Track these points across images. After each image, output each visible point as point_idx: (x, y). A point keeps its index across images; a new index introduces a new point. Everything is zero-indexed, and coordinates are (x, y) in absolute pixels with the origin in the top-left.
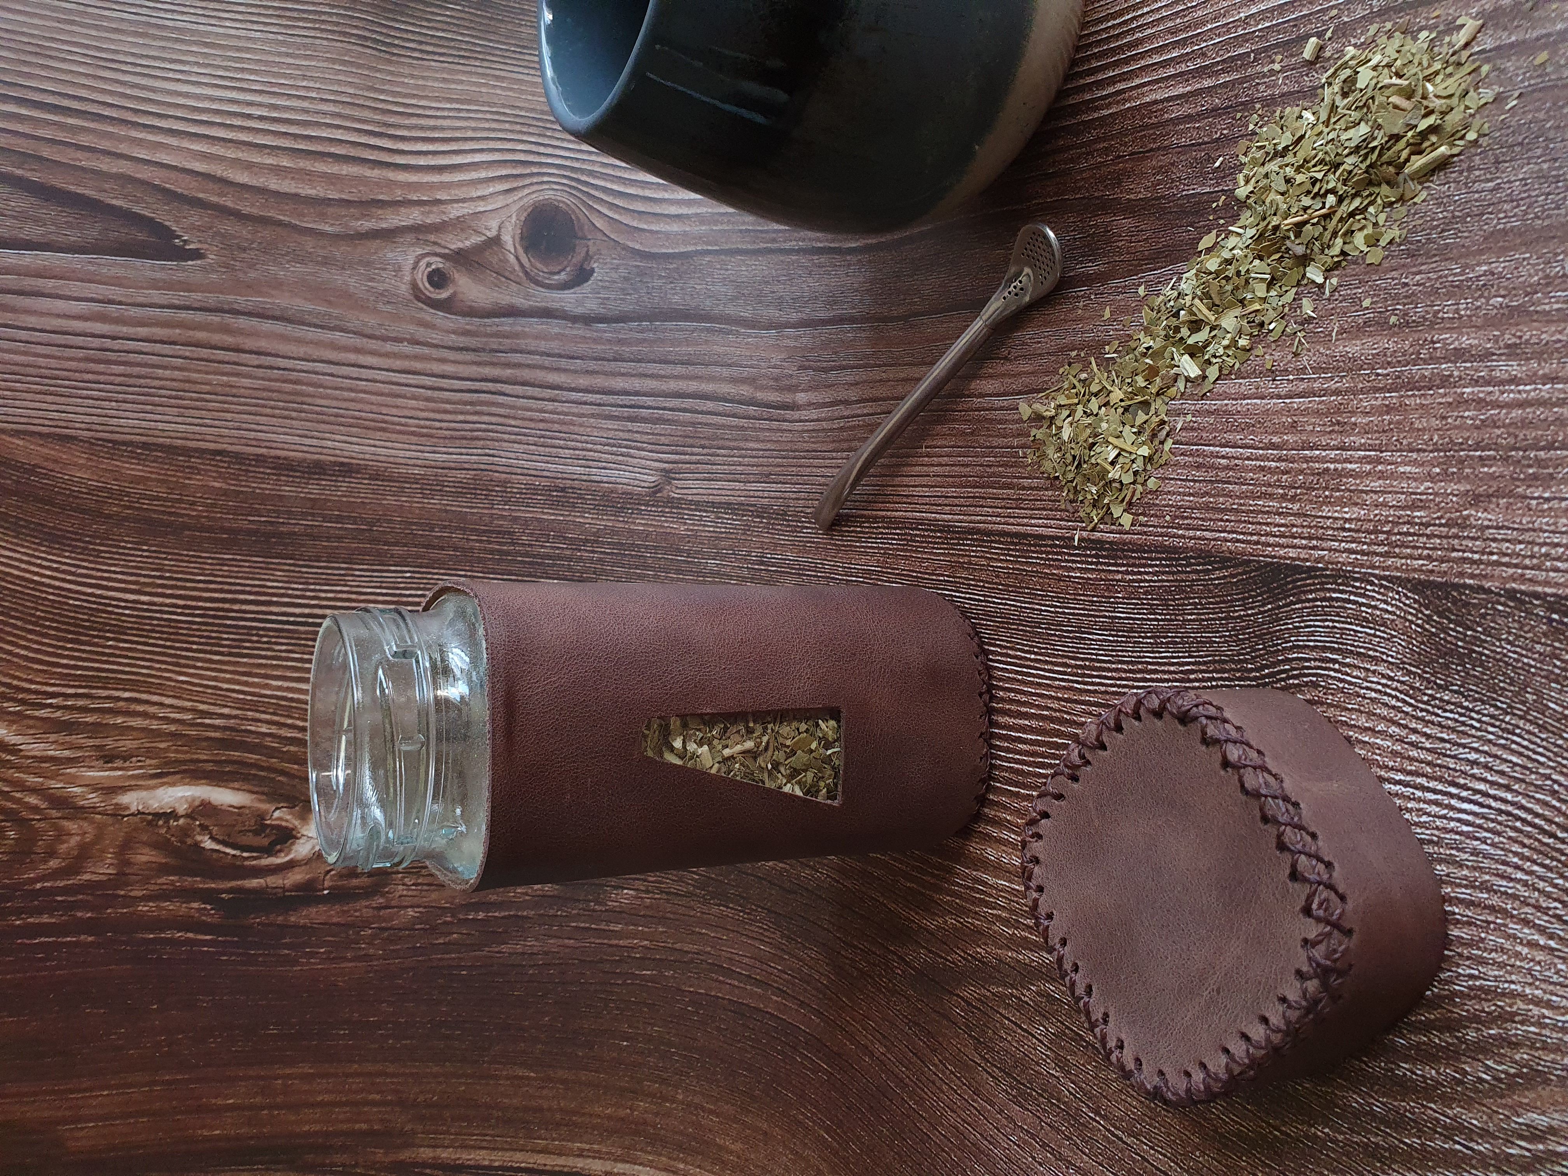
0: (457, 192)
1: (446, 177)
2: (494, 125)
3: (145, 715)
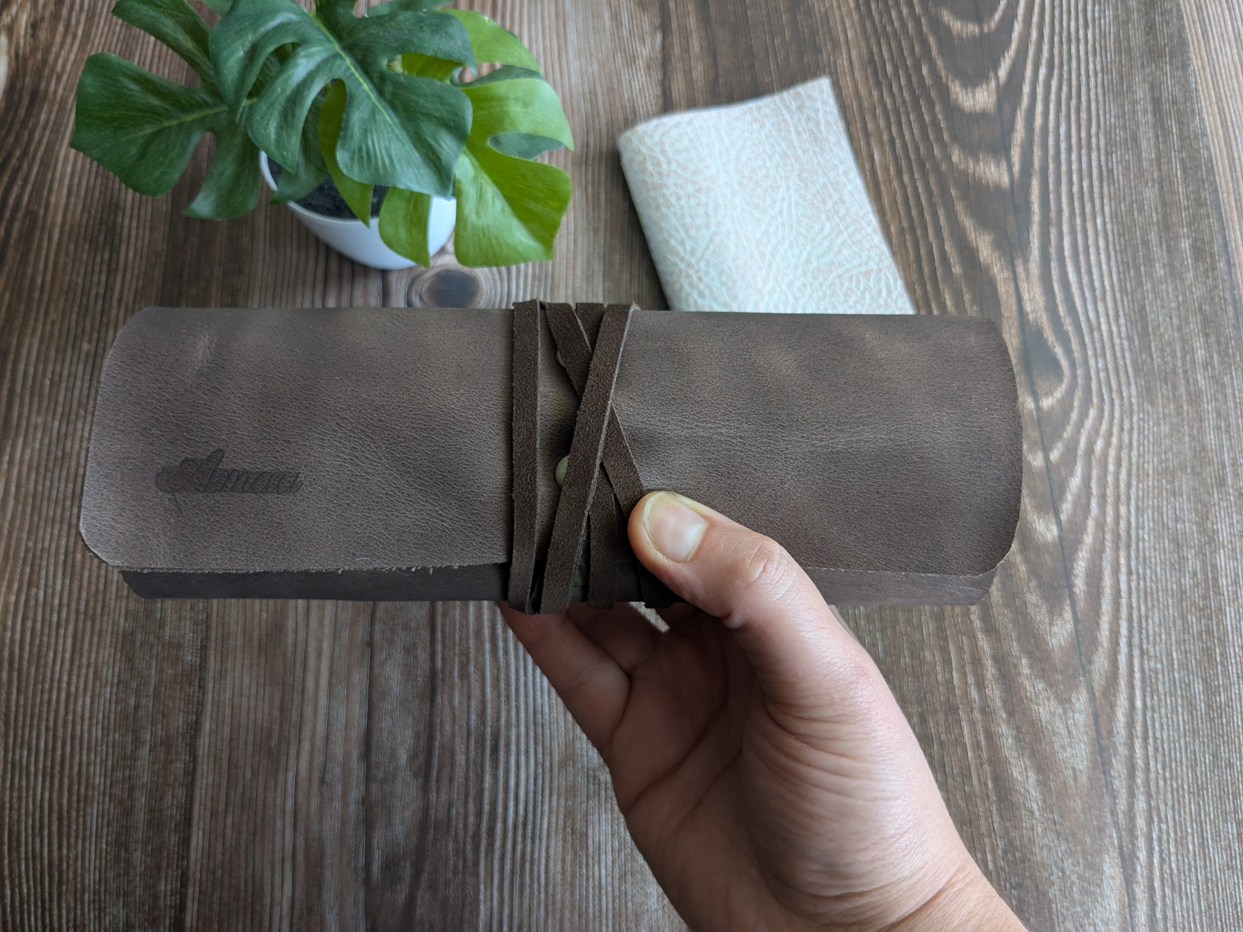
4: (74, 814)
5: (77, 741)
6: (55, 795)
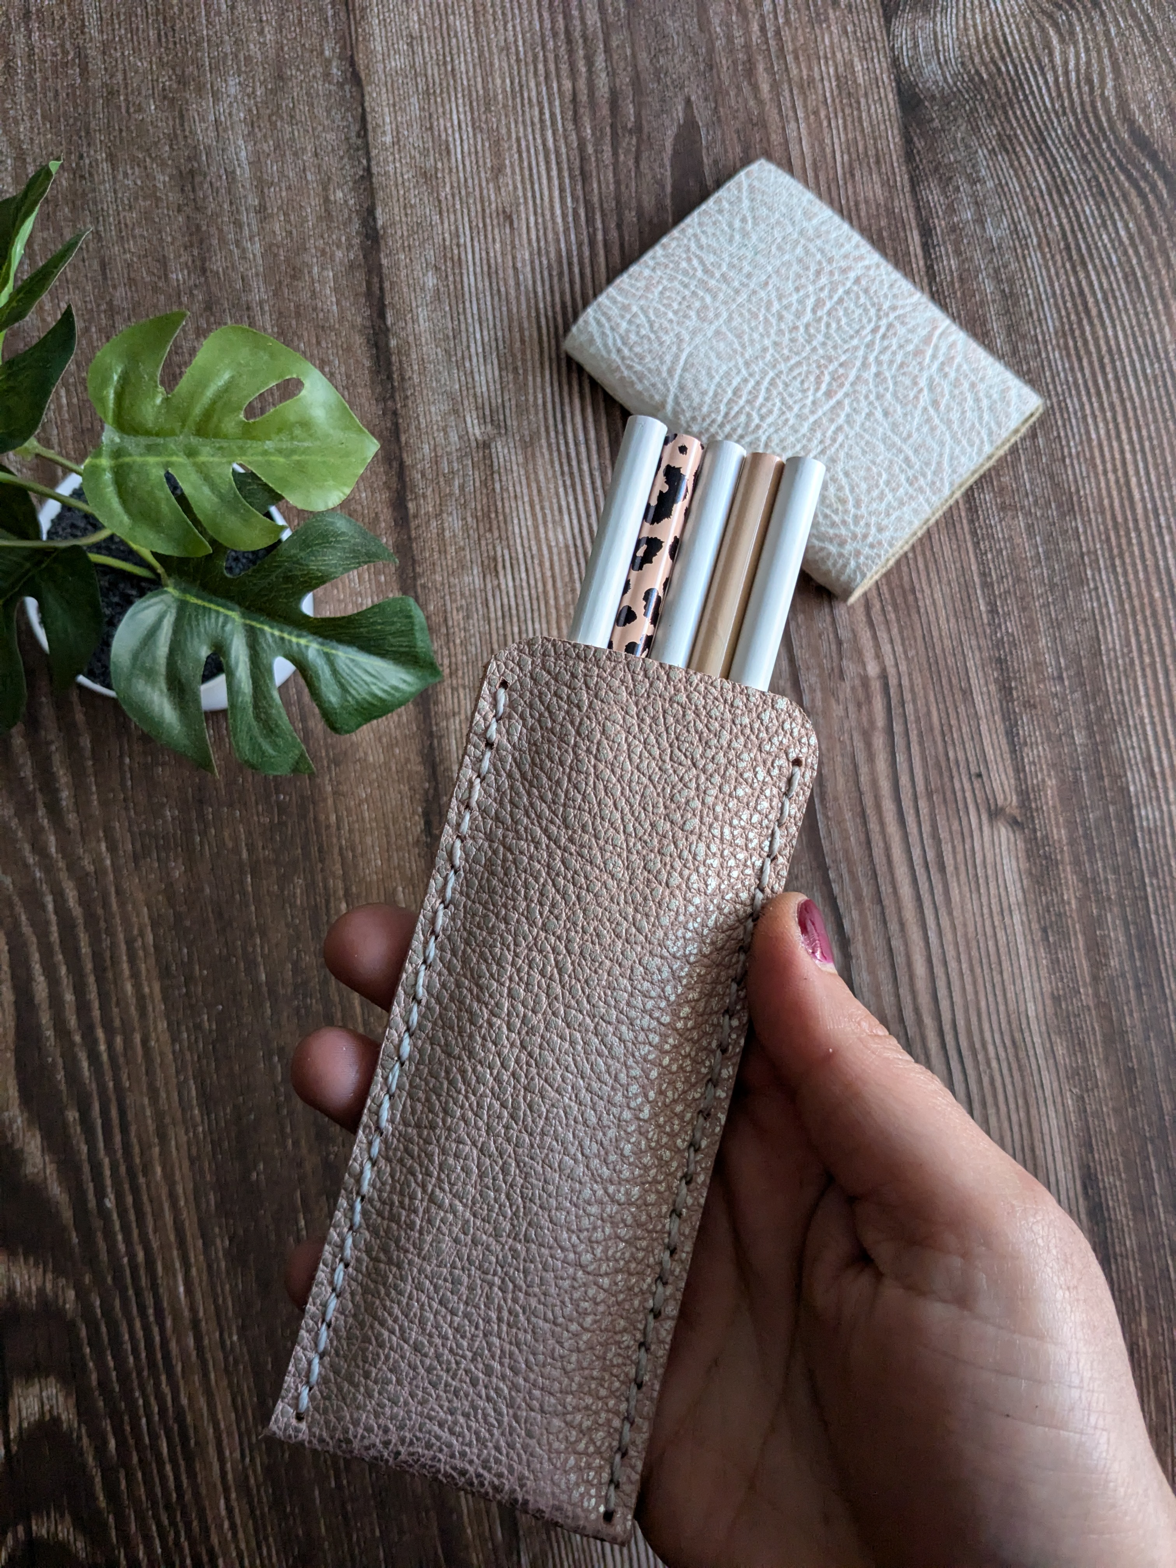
4: (1073, 317)
5: (1092, 391)
6: (1101, 333)
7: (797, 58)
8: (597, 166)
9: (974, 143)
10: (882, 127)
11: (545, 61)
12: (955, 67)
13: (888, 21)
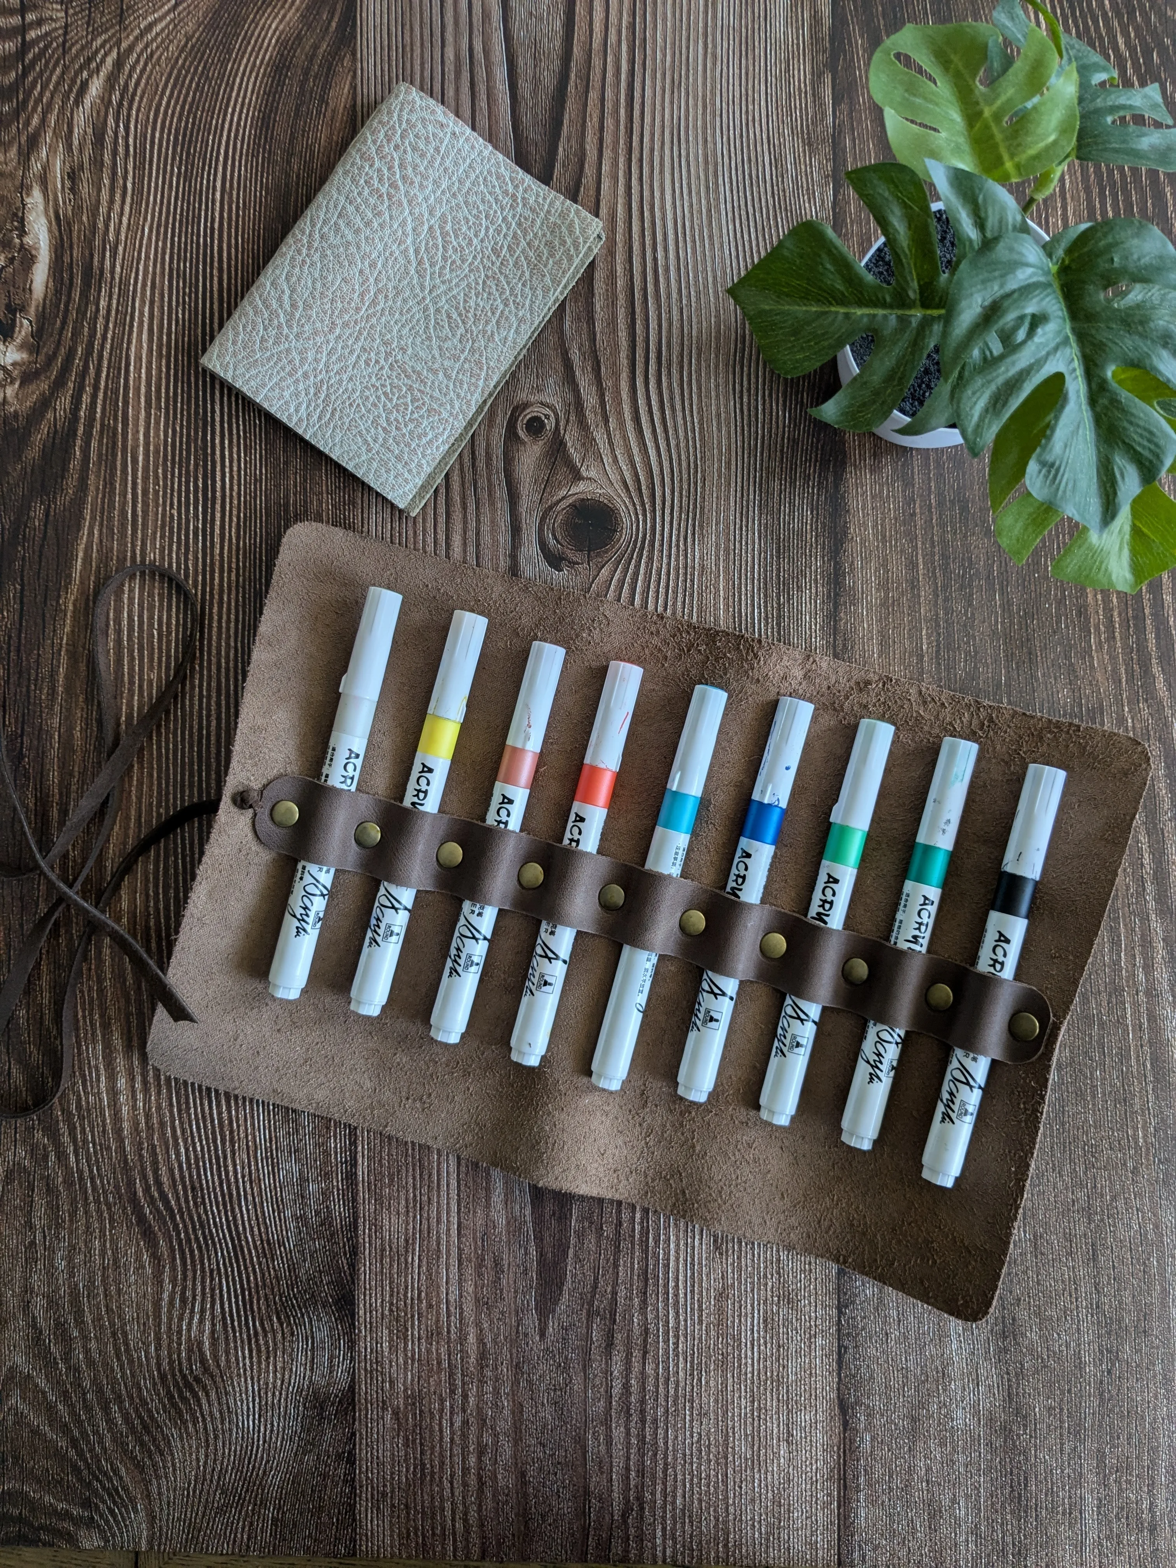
0: (618, 436)
1: (630, 425)
2: (684, 464)
3: (112, 201)
7: (439, 1363)
8: (632, 1285)
9: (296, 1256)
10: (373, 1283)
11: (667, 1397)
12: (300, 1332)
13: (352, 1388)
